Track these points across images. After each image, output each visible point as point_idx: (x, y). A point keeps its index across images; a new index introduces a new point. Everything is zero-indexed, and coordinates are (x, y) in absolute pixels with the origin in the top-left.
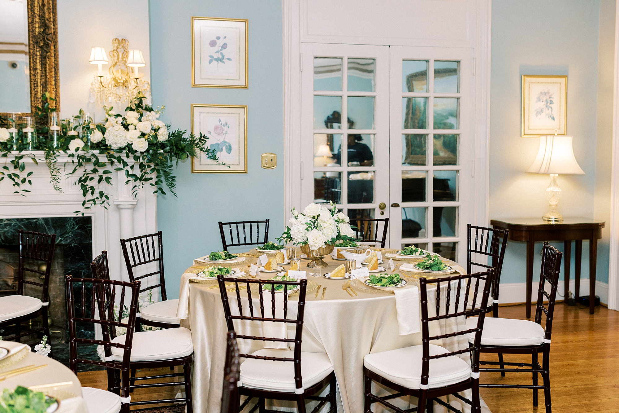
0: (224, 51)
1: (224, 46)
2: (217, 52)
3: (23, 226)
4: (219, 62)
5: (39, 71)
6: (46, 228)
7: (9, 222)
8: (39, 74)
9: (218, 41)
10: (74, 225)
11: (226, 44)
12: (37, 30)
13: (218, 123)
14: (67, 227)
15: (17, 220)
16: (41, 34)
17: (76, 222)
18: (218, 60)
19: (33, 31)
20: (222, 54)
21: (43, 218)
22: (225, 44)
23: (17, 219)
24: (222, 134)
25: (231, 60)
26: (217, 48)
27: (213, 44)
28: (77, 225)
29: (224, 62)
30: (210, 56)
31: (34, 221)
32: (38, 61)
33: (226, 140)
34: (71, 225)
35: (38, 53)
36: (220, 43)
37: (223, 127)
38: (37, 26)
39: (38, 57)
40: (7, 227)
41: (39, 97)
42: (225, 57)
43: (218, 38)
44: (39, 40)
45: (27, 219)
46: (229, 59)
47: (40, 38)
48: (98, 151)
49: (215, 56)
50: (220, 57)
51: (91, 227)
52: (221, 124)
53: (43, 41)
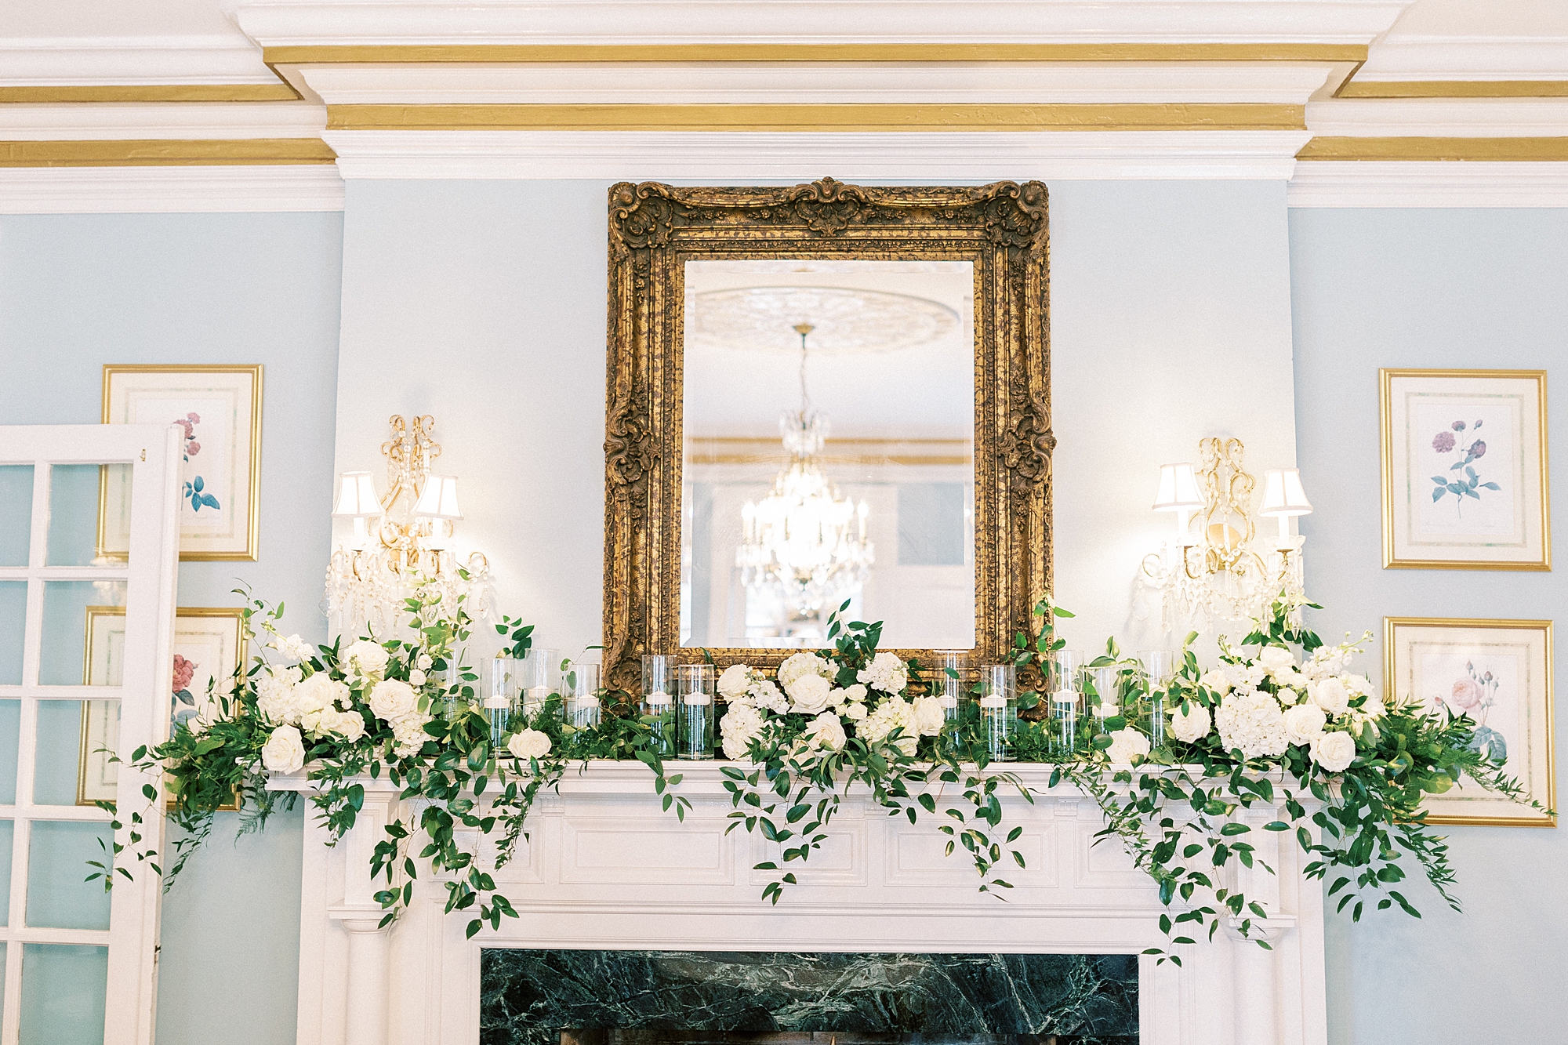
0: (1475, 464)
1: (1478, 449)
2: (1458, 466)
3: (948, 978)
4: (1463, 494)
5: (1002, 533)
6: (1013, 986)
7: (911, 963)
8: (1002, 543)
9: (1457, 435)
10: (1088, 980)
11: (1483, 443)
12: (1001, 422)
13: (1463, 675)
14: (1069, 986)
15: (934, 959)
16: (1014, 434)
17: (1095, 969)
18: (1459, 489)
19: (991, 426)
20: (1470, 471)
21: (1005, 956)
22: (1479, 443)
23: (935, 956)
24: (1478, 707)
25: (1499, 489)
26: (1457, 454)
27: (1443, 444)
28: (1097, 979)
29: (1477, 496)
30: (1436, 479)
31: (981, 961)
32: (1002, 506)
33: (1488, 725)
34: (1080, 980)
35: (1002, 486)
36: (1464, 441)
37: (1480, 685)
38: (1001, 411)
39: (1003, 494)
40: (907, 979)
41: (1003, 604)
42: (1481, 481)
43: (1459, 426)
44: (1009, 449)
45: (961, 957)
46: (1492, 486)
47: (1008, 445)
48: (1201, 768)
49: (1452, 478)
50: (1467, 480)
51: (1136, 986)
52: (1475, 677)
53: (1016, 451)
